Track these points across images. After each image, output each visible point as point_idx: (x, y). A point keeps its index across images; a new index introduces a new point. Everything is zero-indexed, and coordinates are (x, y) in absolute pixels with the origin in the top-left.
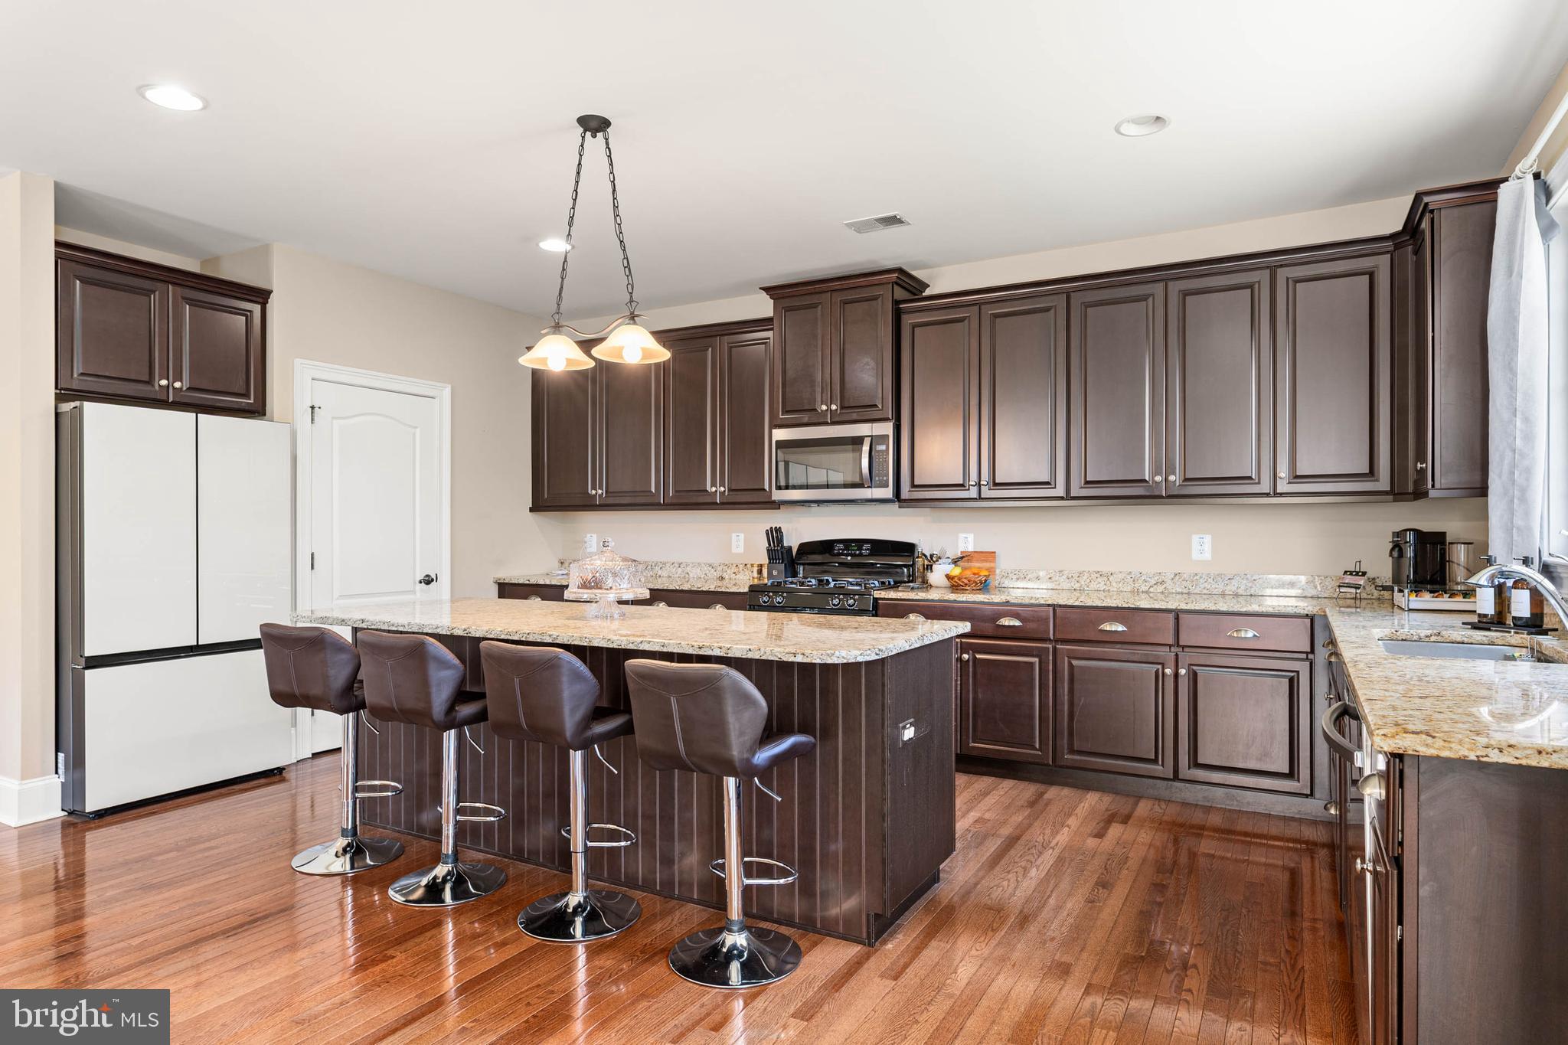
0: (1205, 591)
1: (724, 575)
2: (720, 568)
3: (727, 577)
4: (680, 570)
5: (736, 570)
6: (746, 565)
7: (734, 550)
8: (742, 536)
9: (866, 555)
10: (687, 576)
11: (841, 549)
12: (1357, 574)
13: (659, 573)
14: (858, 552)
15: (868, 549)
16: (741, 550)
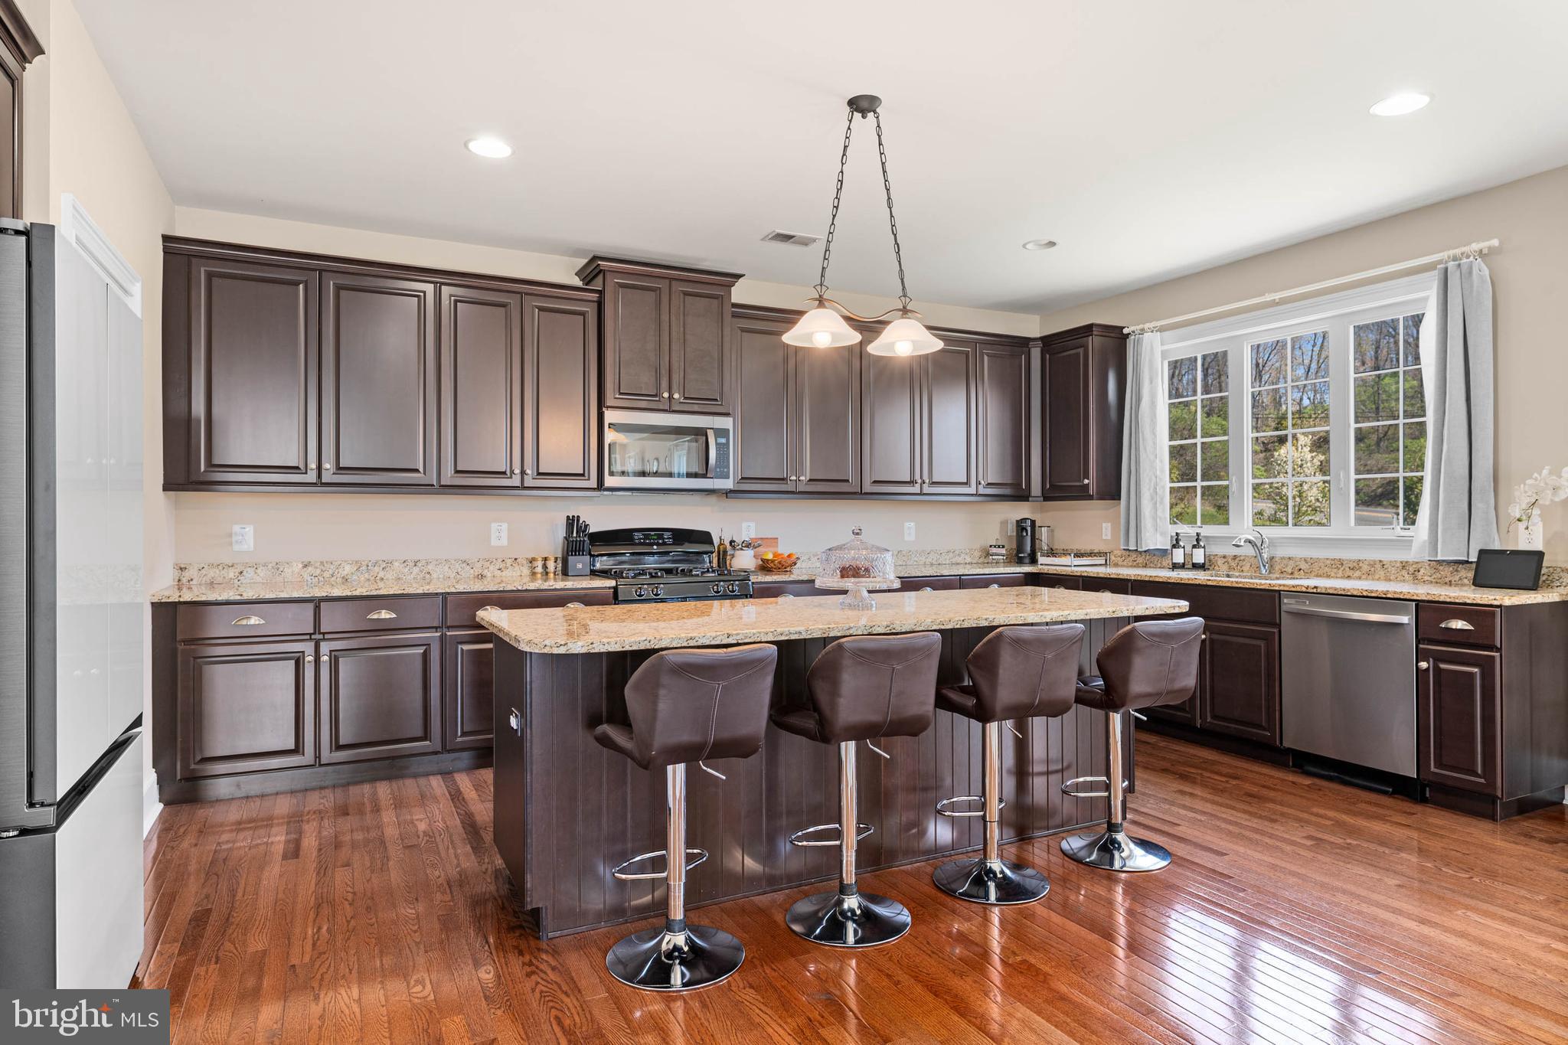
0: (915, 563)
1: (485, 572)
2: (479, 565)
3: (489, 574)
4: (416, 570)
5: (502, 566)
6: (516, 559)
7: (494, 542)
8: (505, 526)
9: (670, 544)
10: (428, 576)
11: (641, 539)
12: (999, 547)
13: (381, 574)
14: (660, 541)
15: (670, 538)
16: (504, 542)
